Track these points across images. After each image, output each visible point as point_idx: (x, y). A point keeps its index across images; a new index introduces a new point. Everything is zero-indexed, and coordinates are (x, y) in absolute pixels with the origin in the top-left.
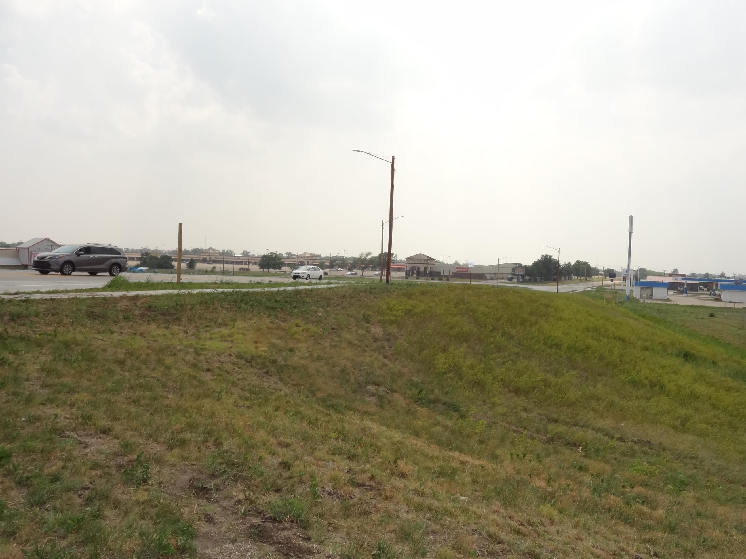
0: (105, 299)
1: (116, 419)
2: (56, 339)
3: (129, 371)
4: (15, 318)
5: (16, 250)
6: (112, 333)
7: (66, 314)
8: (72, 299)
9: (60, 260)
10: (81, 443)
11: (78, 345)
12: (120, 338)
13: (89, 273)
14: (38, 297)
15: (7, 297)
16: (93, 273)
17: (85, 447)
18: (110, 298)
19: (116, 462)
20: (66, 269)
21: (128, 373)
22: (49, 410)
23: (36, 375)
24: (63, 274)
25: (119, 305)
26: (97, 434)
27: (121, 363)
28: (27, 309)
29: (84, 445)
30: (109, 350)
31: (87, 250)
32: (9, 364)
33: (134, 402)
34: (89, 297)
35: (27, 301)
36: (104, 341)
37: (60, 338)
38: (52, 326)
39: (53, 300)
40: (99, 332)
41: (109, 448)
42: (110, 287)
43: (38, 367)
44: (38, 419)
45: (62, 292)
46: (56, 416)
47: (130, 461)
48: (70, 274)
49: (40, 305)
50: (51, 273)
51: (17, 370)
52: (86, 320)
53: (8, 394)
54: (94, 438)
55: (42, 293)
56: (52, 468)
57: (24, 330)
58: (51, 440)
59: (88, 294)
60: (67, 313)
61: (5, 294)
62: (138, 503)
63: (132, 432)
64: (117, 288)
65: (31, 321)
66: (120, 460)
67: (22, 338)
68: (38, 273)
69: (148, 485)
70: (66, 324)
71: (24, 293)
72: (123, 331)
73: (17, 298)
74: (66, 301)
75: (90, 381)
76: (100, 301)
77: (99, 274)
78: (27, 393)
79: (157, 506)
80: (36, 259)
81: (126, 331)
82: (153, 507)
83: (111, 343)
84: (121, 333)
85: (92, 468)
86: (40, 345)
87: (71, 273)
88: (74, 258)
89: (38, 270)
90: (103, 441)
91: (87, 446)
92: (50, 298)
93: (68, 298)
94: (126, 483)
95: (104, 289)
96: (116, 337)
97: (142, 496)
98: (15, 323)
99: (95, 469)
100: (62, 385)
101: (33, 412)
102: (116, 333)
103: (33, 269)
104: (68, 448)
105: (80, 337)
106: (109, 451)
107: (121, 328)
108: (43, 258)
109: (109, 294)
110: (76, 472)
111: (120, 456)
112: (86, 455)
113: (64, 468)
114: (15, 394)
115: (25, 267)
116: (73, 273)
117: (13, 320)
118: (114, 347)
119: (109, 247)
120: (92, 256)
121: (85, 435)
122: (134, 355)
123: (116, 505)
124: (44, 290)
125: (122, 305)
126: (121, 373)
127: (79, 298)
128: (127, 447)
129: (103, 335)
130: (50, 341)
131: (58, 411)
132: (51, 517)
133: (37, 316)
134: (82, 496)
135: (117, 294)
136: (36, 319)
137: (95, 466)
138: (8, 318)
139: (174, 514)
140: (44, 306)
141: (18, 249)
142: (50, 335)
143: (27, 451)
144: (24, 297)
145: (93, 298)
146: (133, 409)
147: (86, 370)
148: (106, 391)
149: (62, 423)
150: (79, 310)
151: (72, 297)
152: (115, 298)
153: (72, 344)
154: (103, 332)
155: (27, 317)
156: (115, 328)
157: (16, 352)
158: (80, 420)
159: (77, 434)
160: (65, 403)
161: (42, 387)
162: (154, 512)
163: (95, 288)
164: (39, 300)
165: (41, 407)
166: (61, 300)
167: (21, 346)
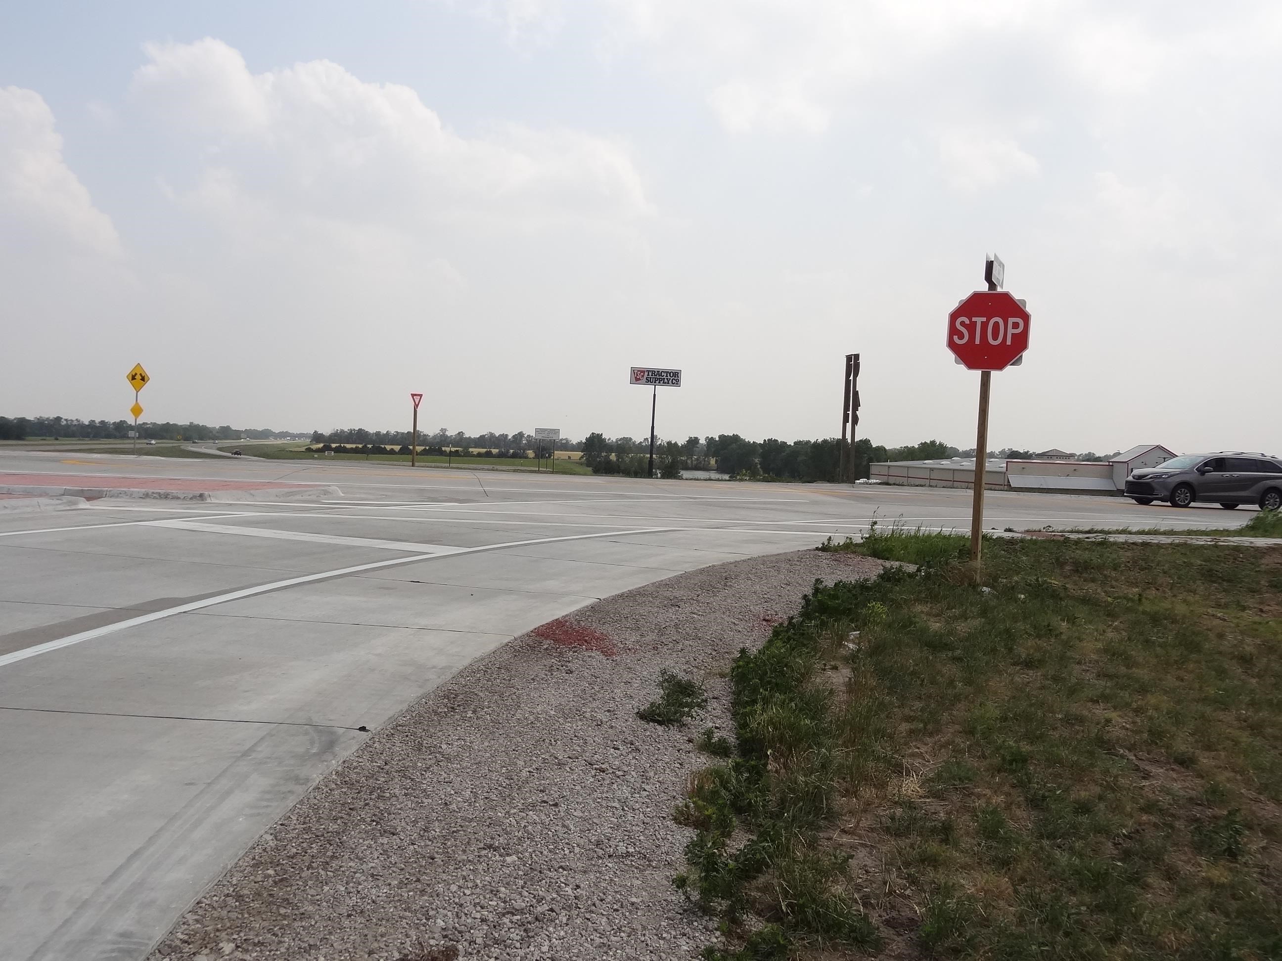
0: (1237, 549)
1: (1209, 747)
2: (1141, 608)
3: (1259, 676)
4: (1080, 569)
5: (1109, 465)
6: (1244, 609)
7: (1163, 570)
8: (1178, 545)
9: (1169, 480)
10: (1137, 769)
11: (1174, 621)
12: (1257, 619)
13: (1221, 504)
14: (1121, 538)
15: (1073, 536)
16: (1230, 505)
17: (1144, 778)
18: (1247, 548)
19: (1189, 813)
20: (1179, 498)
21: (1257, 680)
22: (1100, 712)
23: (1094, 657)
24: (1175, 505)
25: (1263, 561)
26: (1169, 763)
27: (1245, 660)
28: (1101, 556)
29: (1142, 774)
30: (1230, 637)
31: (1219, 463)
32: (1056, 636)
33: (1252, 727)
34: (1209, 543)
35: (1103, 544)
36: (1225, 620)
37: (1147, 606)
38: (1137, 587)
39: (1145, 544)
40: (1218, 606)
41: (1184, 788)
42: (1254, 529)
43: (1100, 645)
44: (1081, 720)
45: (1165, 533)
46: (1108, 721)
47: (1215, 817)
48: (1186, 506)
49: (1121, 552)
50: (1155, 502)
51: (1067, 645)
52: (1199, 582)
53: (1045, 676)
54: (1162, 768)
55: (1130, 533)
56: (1083, 794)
57: (1091, 588)
58: (1091, 754)
59: (1208, 538)
60: (1166, 567)
61: (1072, 532)
62: (1210, 883)
63: (1232, 774)
64: (1266, 531)
65: (1105, 576)
66: (1197, 812)
67: (1085, 601)
68: (1134, 502)
69: (1236, 862)
70: (1161, 585)
71: (1102, 532)
72: (1266, 608)
73: (1087, 538)
74: (1166, 548)
75: (1182, 680)
76: (1227, 552)
77: (1240, 507)
78: (1074, 680)
79: (1242, 898)
80: (1130, 478)
81: (1270, 608)
82: (1234, 897)
83: (1238, 626)
84: (1261, 610)
85: (1142, 810)
86: (1111, 615)
87: (1189, 503)
88: (1194, 478)
89: (1133, 498)
90: (1175, 776)
91: (1147, 776)
92: (1140, 541)
93: (1171, 544)
94: (1198, 848)
95: (1240, 533)
96: (1249, 616)
97: (1220, 874)
98: (1080, 577)
99: (1150, 813)
100: (1129, 677)
101: (1075, 708)
102: (1250, 610)
103: (1125, 496)
104: (1114, 771)
105: (1181, 609)
106: (1182, 793)
107: (1261, 603)
108: (1141, 477)
109: (1246, 541)
110: (1117, 808)
111: (1199, 805)
112: (1142, 788)
113: (1101, 798)
114: (1056, 679)
115: (1119, 493)
116: (1192, 504)
117: (1077, 571)
118: (1242, 633)
119: (1260, 457)
120: (1227, 474)
121: (1148, 760)
122: (1276, 651)
123: (1170, 874)
124: (1135, 529)
125: (1267, 562)
126: (1243, 677)
127: (1190, 545)
128: (1215, 795)
129: (1224, 611)
130: (1128, 610)
131: (1114, 715)
132: (1062, 858)
133: (1115, 569)
134: (1120, 847)
135: (1261, 542)
136: (1113, 574)
137: (1150, 807)
138: (1071, 568)
139: (1268, 919)
140: (1129, 554)
141: (1111, 464)
142: (1132, 600)
143: (1052, 761)
144: (1100, 538)
145: (1216, 546)
146: (1245, 738)
147: (1176, 662)
148: (1205, 700)
149: (1114, 733)
150: (1189, 565)
151: (1178, 541)
152: (1257, 549)
153: (1165, 619)
154: (1226, 606)
155: (1100, 568)
156: (1250, 601)
157: (1072, 620)
158: (1145, 735)
159: (1135, 756)
160: (1128, 705)
161: (1099, 676)
162: (1233, 905)
163: (1224, 530)
164: (1123, 543)
165: (1090, 704)
166: (1159, 546)
167: (1081, 612)
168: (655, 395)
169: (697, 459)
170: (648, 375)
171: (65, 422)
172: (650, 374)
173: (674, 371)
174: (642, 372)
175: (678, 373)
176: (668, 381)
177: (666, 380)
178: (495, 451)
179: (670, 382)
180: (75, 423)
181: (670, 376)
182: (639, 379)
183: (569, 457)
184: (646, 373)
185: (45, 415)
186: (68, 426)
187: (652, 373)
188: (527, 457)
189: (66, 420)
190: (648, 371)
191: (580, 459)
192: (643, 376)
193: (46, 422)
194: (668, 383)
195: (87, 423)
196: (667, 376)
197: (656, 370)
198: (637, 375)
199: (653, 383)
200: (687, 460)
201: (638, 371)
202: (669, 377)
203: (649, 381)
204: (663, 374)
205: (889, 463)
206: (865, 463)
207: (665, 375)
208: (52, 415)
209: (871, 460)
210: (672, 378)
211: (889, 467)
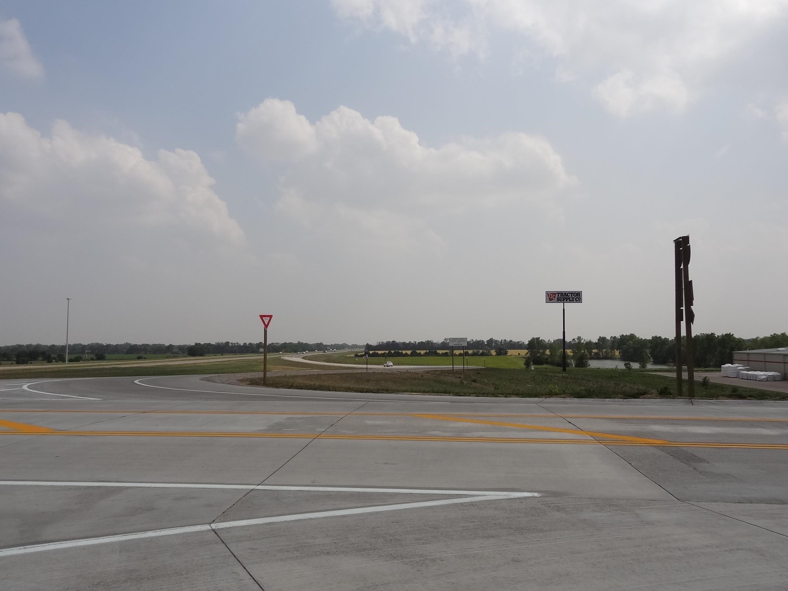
168: (564, 310)
169: (605, 352)
170: (558, 296)
171: (231, 345)
172: (560, 295)
173: (576, 292)
174: (553, 294)
175: (580, 293)
176: (573, 299)
177: (571, 299)
178: (470, 352)
179: (574, 300)
180: (236, 345)
181: (574, 295)
182: (552, 299)
183: (519, 354)
184: (557, 295)
185: (221, 342)
186: (232, 347)
187: (561, 295)
188: (491, 355)
189: (232, 343)
190: (558, 293)
191: (526, 355)
192: (554, 297)
193: (221, 345)
194: (573, 301)
195: (242, 345)
196: (572, 296)
197: (564, 292)
198: (550, 296)
199: (562, 301)
200: (599, 352)
201: (551, 294)
202: (573, 297)
203: (559, 300)
204: (569, 294)
205: (748, 351)
206: (728, 351)
207: (571, 295)
208: (224, 341)
209: (733, 349)
210: (575, 297)
211: (748, 354)
